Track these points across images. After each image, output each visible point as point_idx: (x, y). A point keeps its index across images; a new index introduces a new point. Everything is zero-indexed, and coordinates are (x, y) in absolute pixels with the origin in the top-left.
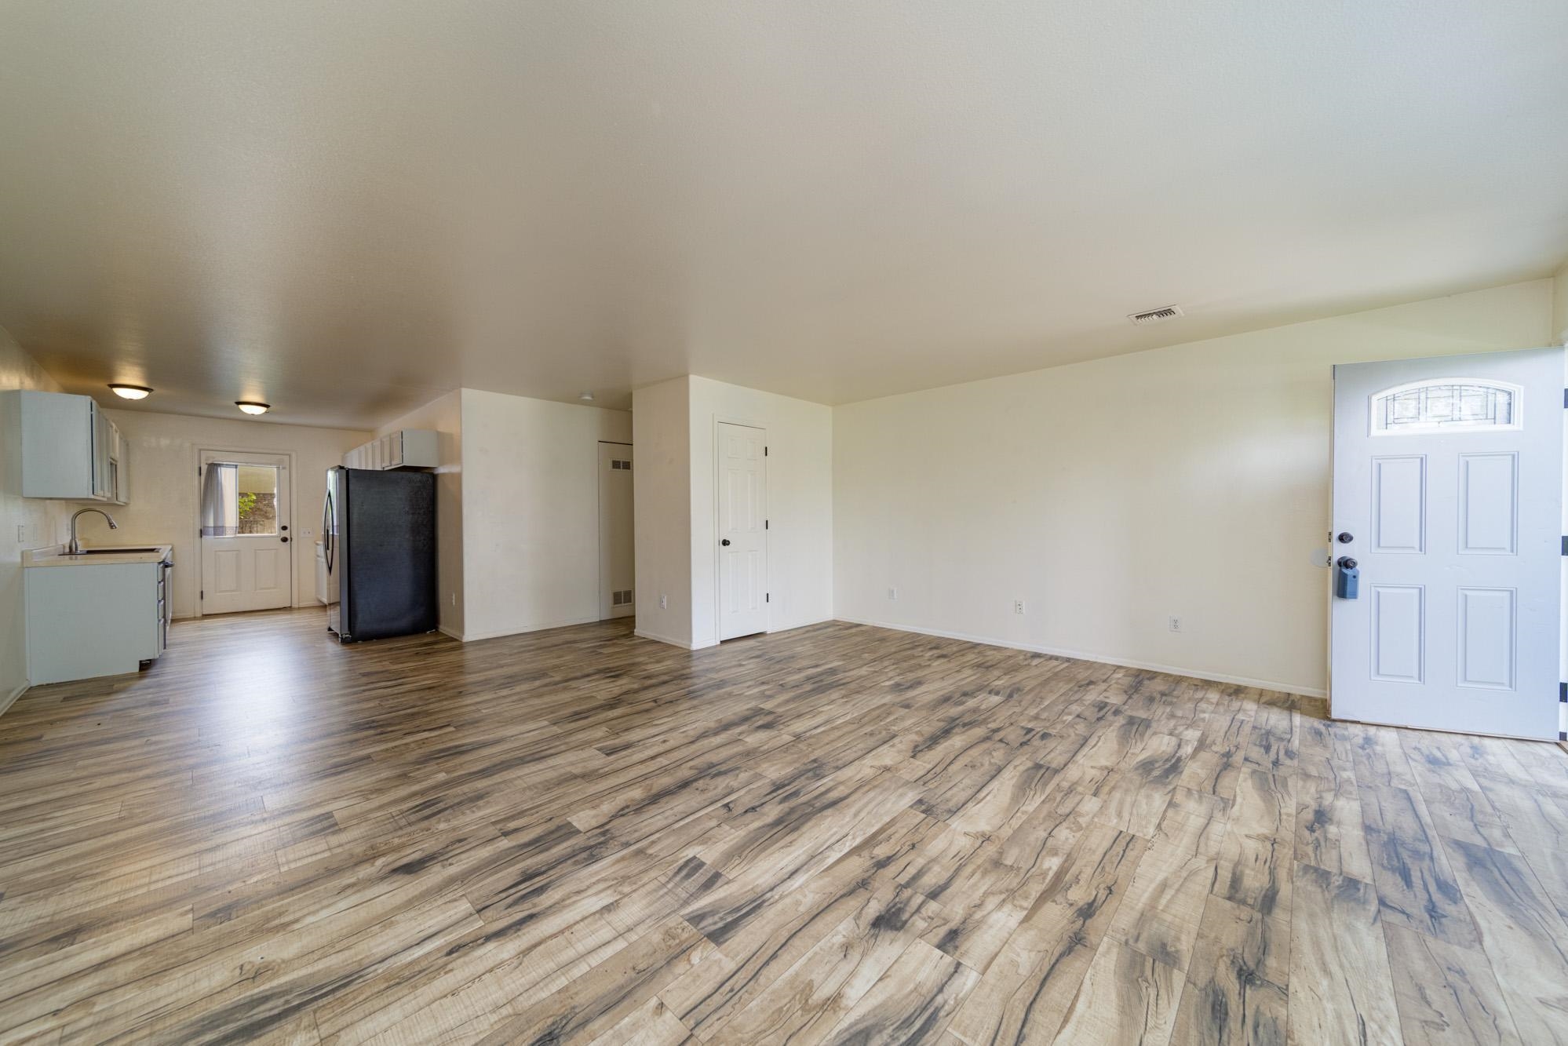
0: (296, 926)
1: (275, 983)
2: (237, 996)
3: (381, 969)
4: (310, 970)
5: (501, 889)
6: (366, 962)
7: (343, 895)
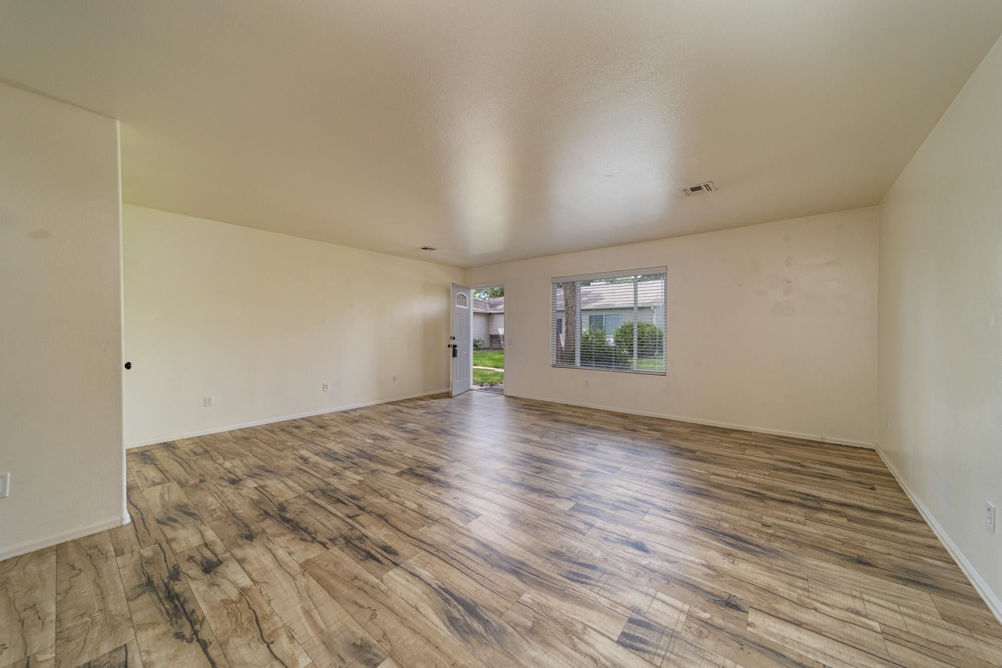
0: (704, 562)
1: (724, 546)
2: (740, 554)
3: (690, 523)
4: (711, 541)
5: (630, 512)
6: (692, 529)
7: (676, 560)
